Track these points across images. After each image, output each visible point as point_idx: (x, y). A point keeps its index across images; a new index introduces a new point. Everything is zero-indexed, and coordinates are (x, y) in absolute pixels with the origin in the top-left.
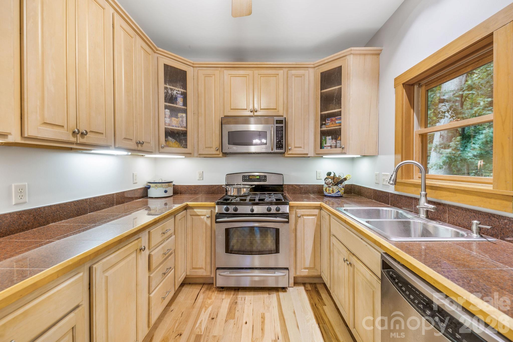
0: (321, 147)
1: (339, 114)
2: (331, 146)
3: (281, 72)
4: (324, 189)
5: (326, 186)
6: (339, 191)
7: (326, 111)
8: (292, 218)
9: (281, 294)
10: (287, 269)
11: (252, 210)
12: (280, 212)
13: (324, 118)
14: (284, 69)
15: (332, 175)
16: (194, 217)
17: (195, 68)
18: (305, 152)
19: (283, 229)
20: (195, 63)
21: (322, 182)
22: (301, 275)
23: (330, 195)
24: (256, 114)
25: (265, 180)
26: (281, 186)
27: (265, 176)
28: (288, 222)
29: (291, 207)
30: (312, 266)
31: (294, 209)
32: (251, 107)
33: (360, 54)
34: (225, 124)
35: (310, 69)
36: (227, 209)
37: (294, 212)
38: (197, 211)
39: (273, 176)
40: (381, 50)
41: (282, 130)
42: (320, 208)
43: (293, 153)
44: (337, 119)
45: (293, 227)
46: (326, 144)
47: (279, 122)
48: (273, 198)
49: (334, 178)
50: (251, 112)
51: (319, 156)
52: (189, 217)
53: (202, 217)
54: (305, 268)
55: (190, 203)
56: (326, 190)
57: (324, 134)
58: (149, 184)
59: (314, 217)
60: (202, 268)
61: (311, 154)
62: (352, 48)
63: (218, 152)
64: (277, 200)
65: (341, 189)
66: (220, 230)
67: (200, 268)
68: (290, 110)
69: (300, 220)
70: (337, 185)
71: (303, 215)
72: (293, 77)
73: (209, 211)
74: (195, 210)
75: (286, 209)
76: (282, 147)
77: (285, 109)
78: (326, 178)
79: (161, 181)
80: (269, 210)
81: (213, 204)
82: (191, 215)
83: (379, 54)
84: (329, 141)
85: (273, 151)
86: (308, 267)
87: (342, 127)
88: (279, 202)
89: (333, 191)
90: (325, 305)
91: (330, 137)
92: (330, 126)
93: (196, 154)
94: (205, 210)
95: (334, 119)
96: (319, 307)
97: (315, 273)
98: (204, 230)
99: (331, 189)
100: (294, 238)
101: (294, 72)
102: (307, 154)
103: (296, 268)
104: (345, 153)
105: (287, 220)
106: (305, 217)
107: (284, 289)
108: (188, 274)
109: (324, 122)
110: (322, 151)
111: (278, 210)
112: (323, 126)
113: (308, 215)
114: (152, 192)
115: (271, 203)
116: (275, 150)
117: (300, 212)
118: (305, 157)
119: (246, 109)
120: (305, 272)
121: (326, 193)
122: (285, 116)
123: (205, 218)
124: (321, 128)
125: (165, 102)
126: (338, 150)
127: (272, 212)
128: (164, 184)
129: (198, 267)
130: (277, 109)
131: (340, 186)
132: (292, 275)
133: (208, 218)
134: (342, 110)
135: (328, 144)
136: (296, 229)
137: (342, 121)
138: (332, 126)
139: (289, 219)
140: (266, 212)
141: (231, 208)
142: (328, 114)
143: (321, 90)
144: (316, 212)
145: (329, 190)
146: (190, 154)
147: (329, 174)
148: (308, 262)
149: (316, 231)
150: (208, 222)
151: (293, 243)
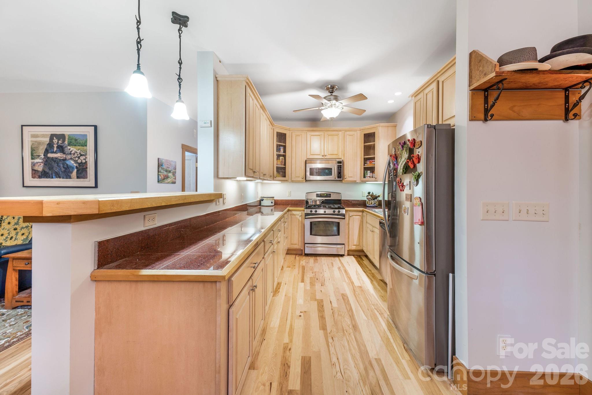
0: (364, 177)
1: (374, 158)
2: (370, 177)
3: (340, 133)
4: (367, 202)
5: (367, 200)
6: (375, 203)
7: (367, 156)
8: (347, 217)
9: (341, 258)
10: (344, 244)
11: (325, 212)
12: (340, 213)
13: (366, 160)
14: (342, 131)
15: (371, 194)
16: (292, 216)
17: (290, 131)
18: (355, 180)
19: (342, 223)
20: (291, 128)
21: (365, 199)
22: (351, 249)
23: (370, 206)
24: (325, 157)
25: (330, 197)
26: (340, 200)
27: (330, 194)
28: (344, 219)
29: (346, 211)
30: (358, 244)
31: (348, 212)
32: (323, 154)
33: (385, 126)
34: (308, 163)
35: (358, 131)
36: (311, 211)
37: (348, 214)
38: (294, 212)
39: (335, 194)
40: (397, 125)
41: (341, 167)
42: (363, 211)
43: (348, 180)
44: (372, 161)
45: (347, 222)
46: (367, 175)
47: (340, 162)
48: (336, 206)
49: (372, 196)
50: (323, 156)
51: (364, 182)
52: (289, 216)
53: (297, 216)
54: (354, 245)
55: (290, 208)
56: (367, 203)
57: (366, 169)
58: (262, 198)
59: (359, 217)
60: (296, 244)
61: (358, 181)
62: (380, 124)
63: (303, 180)
64: (338, 207)
65: (376, 202)
66: (307, 223)
67: (295, 244)
68: (345, 155)
69: (351, 218)
70: (374, 199)
71: (353, 216)
72: (348, 136)
73: (300, 212)
74: (293, 212)
75: (343, 211)
76: (341, 177)
77: (343, 154)
78: (368, 196)
79: (267, 197)
80: (334, 212)
81: (303, 209)
82: (290, 215)
83: (396, 126)
84: (369, 173)
85: (336, 179)
86: (356, 244)
87: (375, 166)
88: (339, 208)
89: (371, 203)
90: (364, 261)
91: (370, 171)
92: (368, 165)
93: (290, 181)
94: (298, 212)
95: (371, 161)
96: (362, 262)
97: (359, 248)
98: (298, 223)
99: (370, 202)
100: (348, 228)
101: (348, 133)
102: (356, 181)
103: (349, 246)
104: (377, 181)
105: (344, 217)
106: (354, 217)
107: (342, 256)
108: (289, 247)
109: (366, 162)
110: (365, 179)
111: (339, 212)
112: (366, 164)
113: (356, 216)
114: (264, 203)
115: (336, 208)
116: (337, 179)
117: (351, 214)
118: (354, 182)
119: (320, 155)
120: (354, 248)
121: (367, 205)
122: (342, 159)
123: (298, 217)
124: (364, 165)
125: (277, 152)
126: (374, 179)
127: (335, 213)
128: (271, 198)
129: (294, 243)
130: (338, 154)
131: (376, 200)
132: (347, 249)
133: (300, 216)
134: (375, 156)
135: (368, 175)
136: (349, 223)
137: (376, 163)
138: (370, 165)
139: (345, 217)
140: (332, 213)
141: (314, 211)
142: (368, 158)
143: (364, 144)
144: (360, 214)
145: (369, 203)
146: (287, 180)
147: (369, 193)
148: (356, 242)
149: (360, 225)
150: (300, 219)
151: (347, 231)
